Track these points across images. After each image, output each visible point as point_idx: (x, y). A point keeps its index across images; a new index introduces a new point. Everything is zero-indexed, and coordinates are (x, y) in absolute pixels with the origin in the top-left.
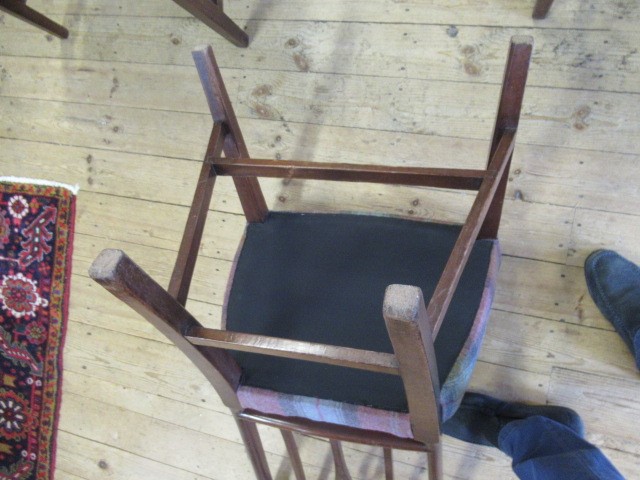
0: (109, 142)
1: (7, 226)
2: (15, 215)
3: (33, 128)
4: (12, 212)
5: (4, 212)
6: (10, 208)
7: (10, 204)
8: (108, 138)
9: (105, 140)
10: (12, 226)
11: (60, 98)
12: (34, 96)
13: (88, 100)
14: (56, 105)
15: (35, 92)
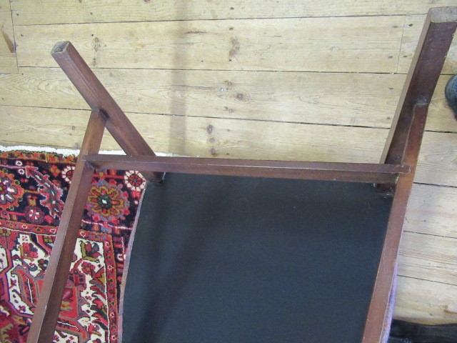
0: (232, 111)
1: (126, 198)
2: (133, 188)
3: (140, 99)
4: (129, 185)
5: (121, 186)
6: (126, 182)
7: (126, 178)
8: (229, 106)
9: (227, 108)
10: (131, 199)
11: (167, 65)
12: (137, 65)
13: (202, 66)
14: (163, 73)
15: (136, 61)
